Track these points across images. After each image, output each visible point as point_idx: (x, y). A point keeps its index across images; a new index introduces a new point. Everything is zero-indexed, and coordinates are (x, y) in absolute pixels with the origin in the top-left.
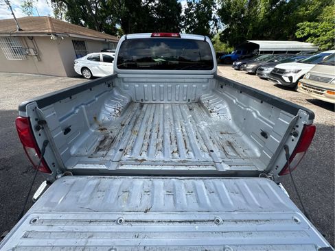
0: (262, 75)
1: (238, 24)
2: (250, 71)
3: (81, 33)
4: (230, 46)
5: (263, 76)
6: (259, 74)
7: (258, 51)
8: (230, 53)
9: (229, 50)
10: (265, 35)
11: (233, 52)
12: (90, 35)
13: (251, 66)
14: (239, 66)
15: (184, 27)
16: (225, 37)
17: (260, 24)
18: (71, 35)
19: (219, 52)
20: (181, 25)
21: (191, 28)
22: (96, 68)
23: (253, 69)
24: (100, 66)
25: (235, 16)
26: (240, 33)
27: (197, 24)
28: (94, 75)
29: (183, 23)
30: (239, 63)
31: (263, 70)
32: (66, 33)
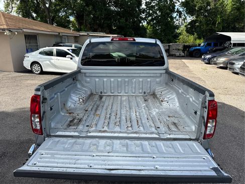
0: (233, 69)
1: (206, 16)
2: (222, 65)
3: (35, 28)
4: (199, 38)
5: (235, 71)
6: (230, 68)
7: (231, 44)
8: (199, 45)
9: (198, 42)
10: (237, 26)
11: (202, 44)
12: (43, 29)
13: (222, 60)
14: (209, 59)
15: (145, 19)
16: (191, 29)
17: (229, 16)
18: (25, 30)
19: (187, 44)
20: (141, 18)
21: (152, 20)
22: (48, 62)
23: (224, 63)
24: (52, 61)
25: (201, 8)
26: (208, 25)
27: (159, 16)
28: (44, 70)
29: (143, 16)
30: (208, 56)
31: (233, 64)
32: (20, 29)
